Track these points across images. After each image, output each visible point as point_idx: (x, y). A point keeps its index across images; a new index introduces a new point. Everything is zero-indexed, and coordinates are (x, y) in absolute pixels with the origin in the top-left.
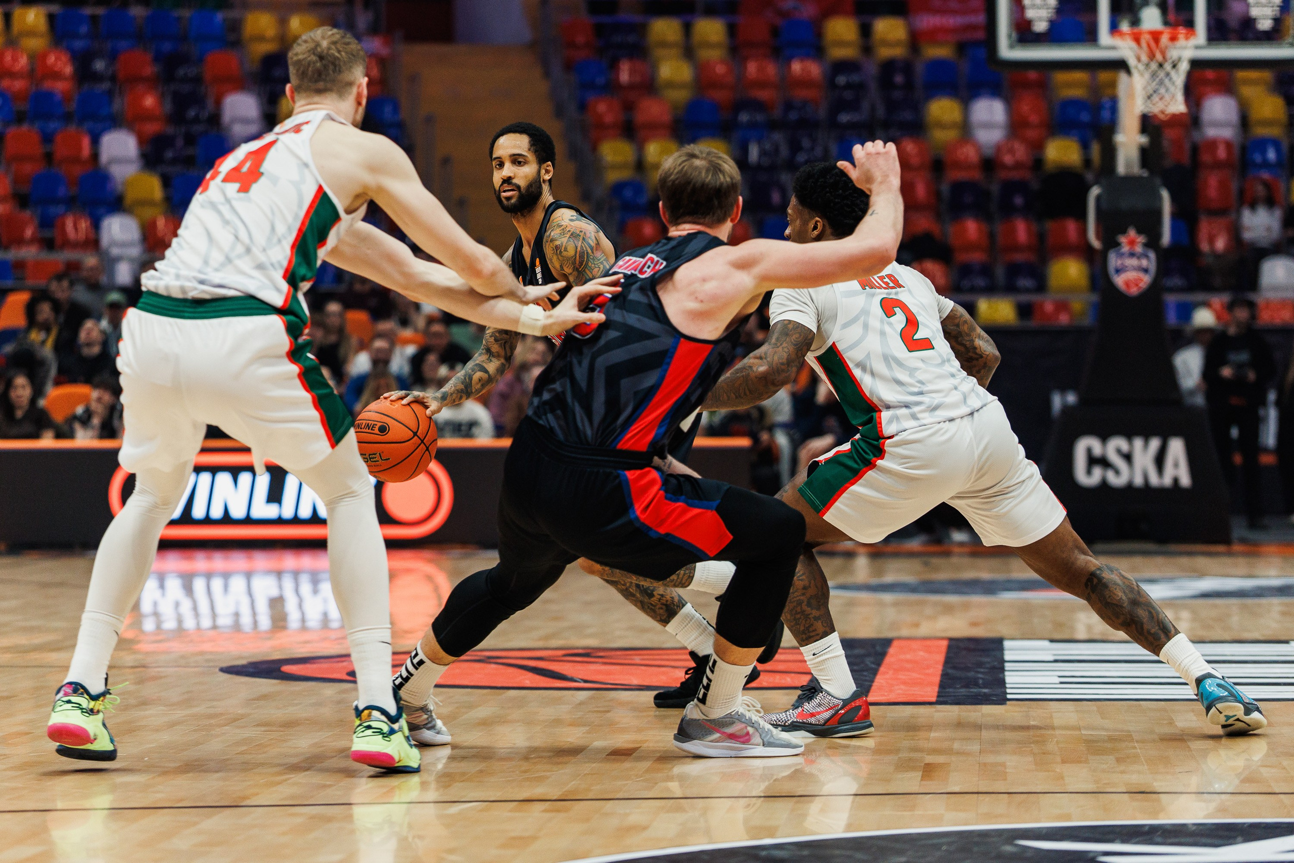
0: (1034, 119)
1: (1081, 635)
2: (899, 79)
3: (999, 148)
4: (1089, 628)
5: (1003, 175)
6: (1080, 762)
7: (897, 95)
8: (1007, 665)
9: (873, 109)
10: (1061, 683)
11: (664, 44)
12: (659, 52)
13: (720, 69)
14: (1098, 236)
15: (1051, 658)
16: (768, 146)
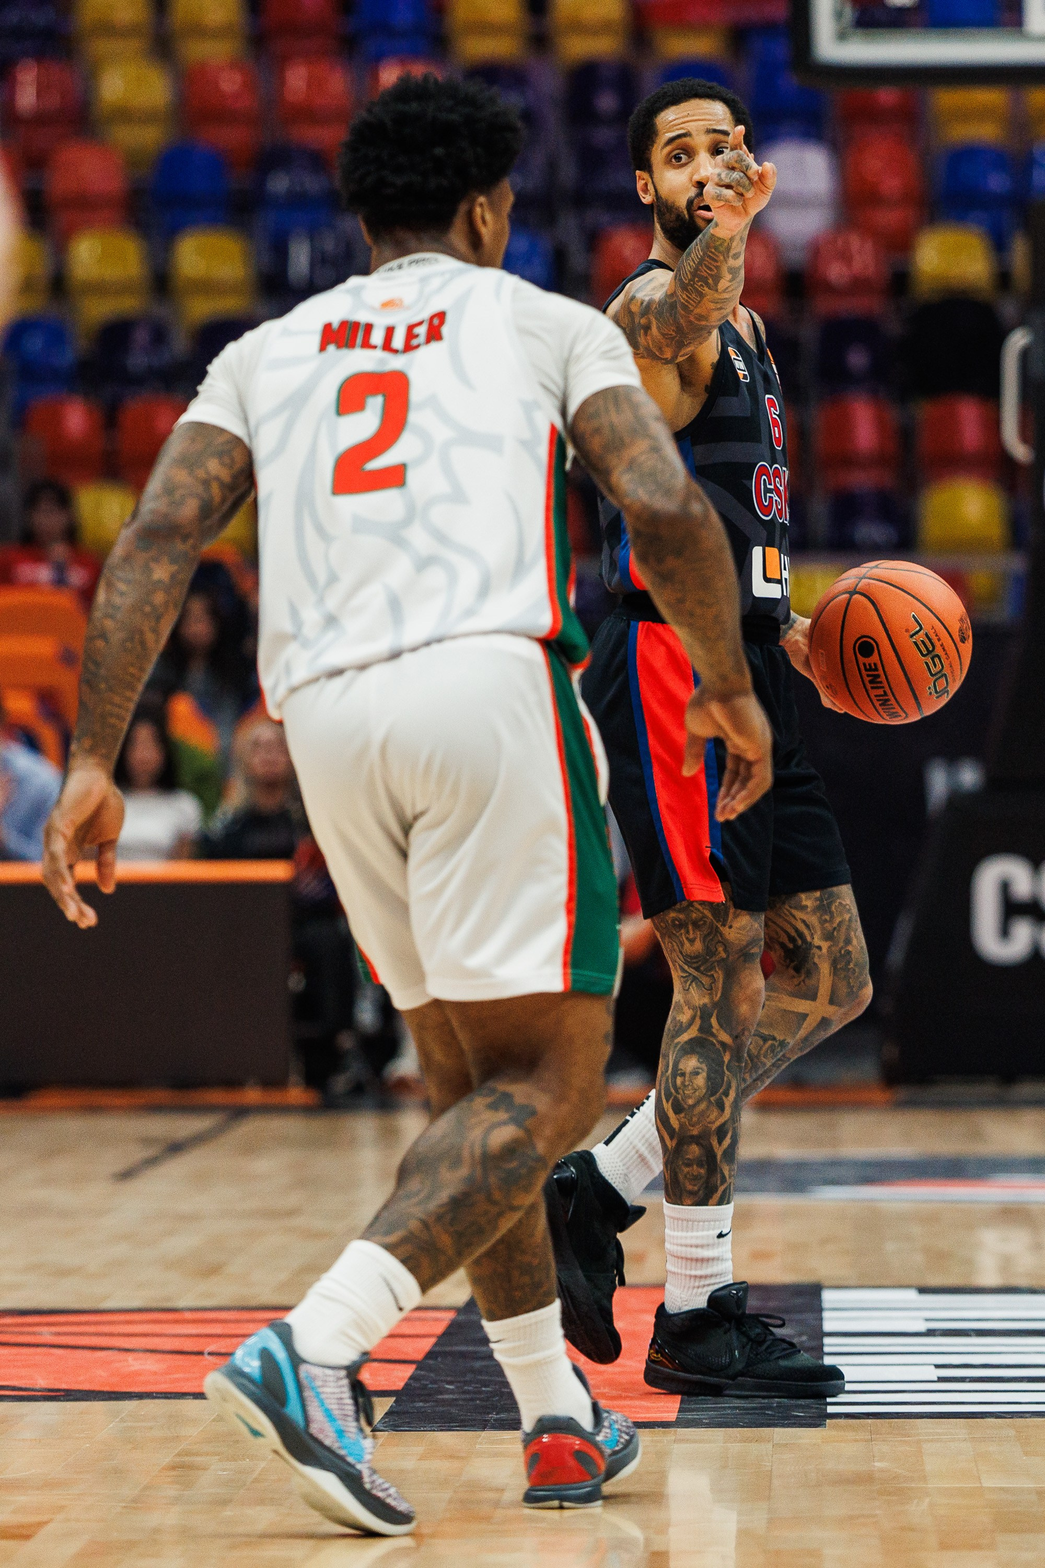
0: (891, 184)
1: (990, 1279)
2: (607, 102)
3: (816, 249)
4: (1006, 1263)
5: (824, 306)
6: (978, 1547)
7: (604, 136)
8: (826, 1340)
9: (552, 166)
10: (941, 1380)
11: (108, 29)
12: (101, 47)
13: (230, 83)
14: (1024, 437)
15: (922, 1327)
16: (329, 244)
